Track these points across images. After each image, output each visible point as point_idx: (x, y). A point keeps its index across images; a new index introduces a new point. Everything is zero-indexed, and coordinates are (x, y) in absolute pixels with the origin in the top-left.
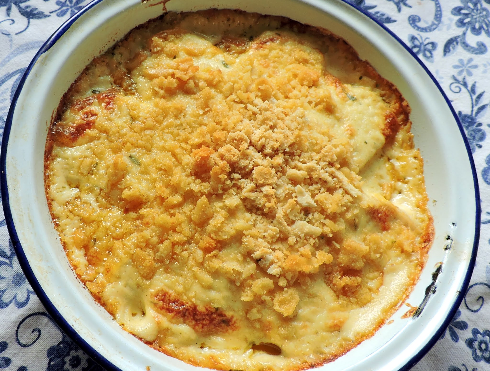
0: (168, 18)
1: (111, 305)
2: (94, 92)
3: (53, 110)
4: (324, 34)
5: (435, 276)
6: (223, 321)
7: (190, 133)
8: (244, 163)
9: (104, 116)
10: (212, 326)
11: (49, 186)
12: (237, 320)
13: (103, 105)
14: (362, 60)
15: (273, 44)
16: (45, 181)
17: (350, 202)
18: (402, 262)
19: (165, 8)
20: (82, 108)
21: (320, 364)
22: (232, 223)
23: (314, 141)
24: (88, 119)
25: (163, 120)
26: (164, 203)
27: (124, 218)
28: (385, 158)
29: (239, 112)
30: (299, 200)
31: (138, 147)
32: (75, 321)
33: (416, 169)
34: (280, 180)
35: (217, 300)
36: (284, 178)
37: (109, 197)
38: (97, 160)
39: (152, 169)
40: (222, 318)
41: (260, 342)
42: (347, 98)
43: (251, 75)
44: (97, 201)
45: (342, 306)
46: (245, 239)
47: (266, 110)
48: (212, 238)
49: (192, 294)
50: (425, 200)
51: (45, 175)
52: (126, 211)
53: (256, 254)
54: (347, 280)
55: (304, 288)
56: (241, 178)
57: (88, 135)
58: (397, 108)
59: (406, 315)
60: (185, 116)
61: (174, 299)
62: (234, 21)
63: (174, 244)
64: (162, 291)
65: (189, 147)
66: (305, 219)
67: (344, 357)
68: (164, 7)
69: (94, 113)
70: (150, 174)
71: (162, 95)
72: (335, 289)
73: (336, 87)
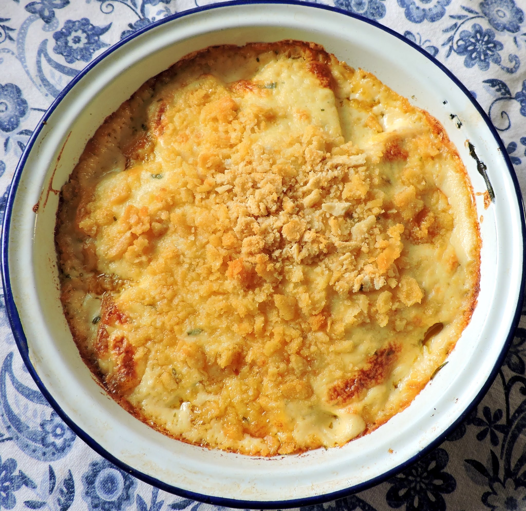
0: (67, 195)
1: (312, 442)
2: (95, 322)
3: (91, 378)
4: (193, 58)
5: (474, 155)
6: (388, 354)
7: (204, 263)
8: (270, 238)
9: (130, 331)
10: (386, 367)
11: (165, 430)
12: (394, 342)
13: (117, 323)
14: (243, 46)
15: (167, 114)
16: (159, 431)
17: (366, 170)
18: (441, 166)
19: (56, 192)
20: (107, 347)
21: (474, 302)
22: (315, 288)
23: (293, 158)
24: (122, 350)
25: (174, 279)
26: (256, 336)
27: (243, 379)
28: (345, 101)
29: (218, 203)
30: (335, 214)
31: (183, 321)
32: (313, 489)
33: (374, 85)
34: (307, 217)
35: (369, 348)
36: (307, 211)
37: (213, 380)
38: (170, 367)
39: (215, 323)
40: (385, 354)
41: (423, 334)
42: (270, 90)
43: (187, 162)
44: (210, 393)
45: (442, 246)
46: (337, 288)
47: (234, 178)
48: (316, 315)
49: (350, 367)
50: (405, 101)
51: (152, 427)
52: (237, 372)
53: (356, 288)
54: (425, 224)
55: (408, 267)
56: (281, 251)
57: (139, 359)
58: (311, 54)
59: (486, 204)
60: (183, 254)
61: (344, 385)
62: (114, 130)
63: (298, 353)
64: (330, 390)
65: (218, 275)
66: (354, 221)
67: (482, 279)
68: (54, 191)
69: (120, 338)
70: (218, 328)
71: (147, 261)
72: (425, 241)
73: (251, 90)
